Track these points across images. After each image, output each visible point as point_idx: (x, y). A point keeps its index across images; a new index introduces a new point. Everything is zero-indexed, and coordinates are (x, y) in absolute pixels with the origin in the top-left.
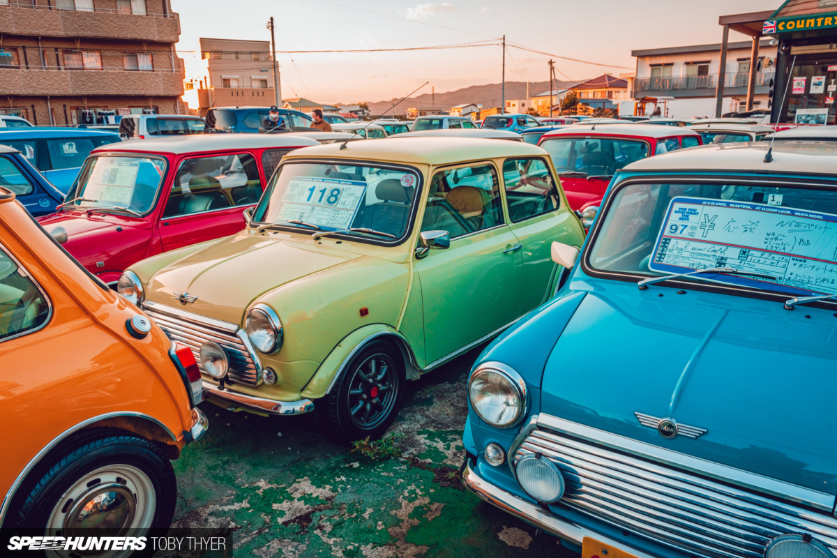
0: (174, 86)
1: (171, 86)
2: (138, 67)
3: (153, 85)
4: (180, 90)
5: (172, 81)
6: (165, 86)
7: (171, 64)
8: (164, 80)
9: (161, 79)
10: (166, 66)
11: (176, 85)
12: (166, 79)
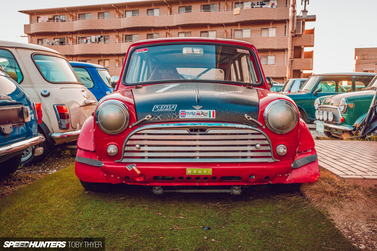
0: (281, 72)
1: (280, 72)
2: (267, 62)
3: (269, 72)
4: (285, 74)
5: (281, 69)
6: (276, 72)
7: (284, 61)
8: (276, 69)
9: (275, 68)
10: (282, 62)
11: (283, 72)
12: (277, 68)
